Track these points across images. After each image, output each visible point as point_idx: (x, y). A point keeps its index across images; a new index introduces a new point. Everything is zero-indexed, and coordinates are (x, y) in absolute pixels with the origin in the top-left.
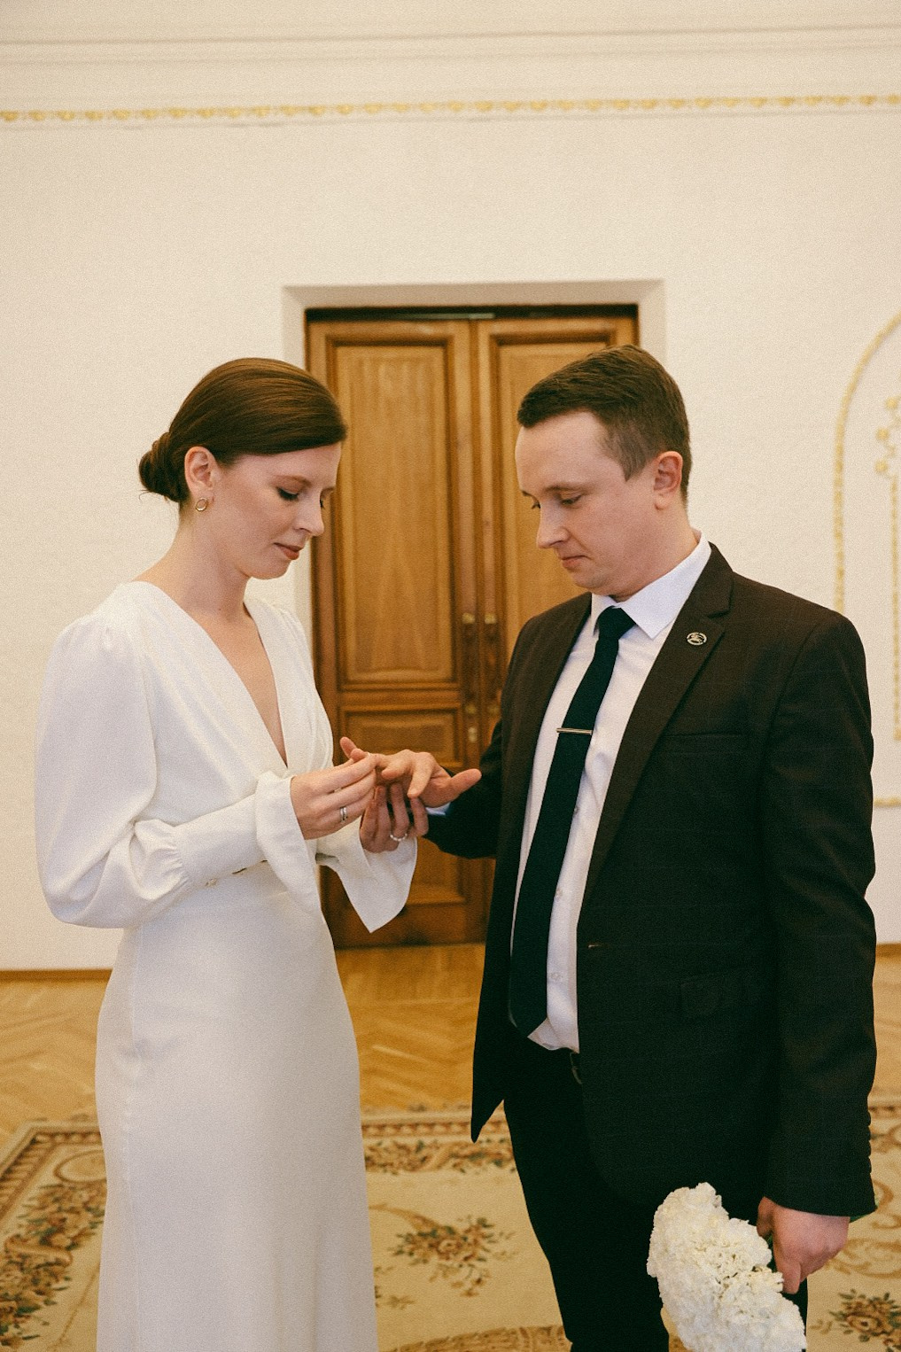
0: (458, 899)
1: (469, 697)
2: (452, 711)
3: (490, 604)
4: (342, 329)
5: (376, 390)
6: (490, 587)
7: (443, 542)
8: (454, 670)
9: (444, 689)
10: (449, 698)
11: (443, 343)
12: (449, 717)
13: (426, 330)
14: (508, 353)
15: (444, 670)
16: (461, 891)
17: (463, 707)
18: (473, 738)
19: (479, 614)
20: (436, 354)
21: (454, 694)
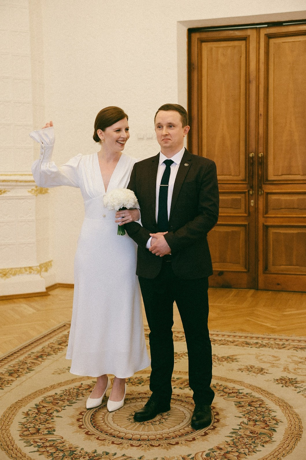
0: (245, 270)
1: (252, 187)
2: (244, 193)
3: (261, 149)
4: (204, 35)
5: (217, 61)
6: (261, 142)
7: (243, 123)
8: (246, 176)
9: (241, 184)
10: (243, 187)
11: (245, 39)
12: (243, 195)
13: (238, 33)
14: (272, 41)
15: (242, 176)
16: (246, 268)
17: (249, 191)
18: (252, 205)
19: (257, 153)
20: (243, 43)
21: (245, 186)
